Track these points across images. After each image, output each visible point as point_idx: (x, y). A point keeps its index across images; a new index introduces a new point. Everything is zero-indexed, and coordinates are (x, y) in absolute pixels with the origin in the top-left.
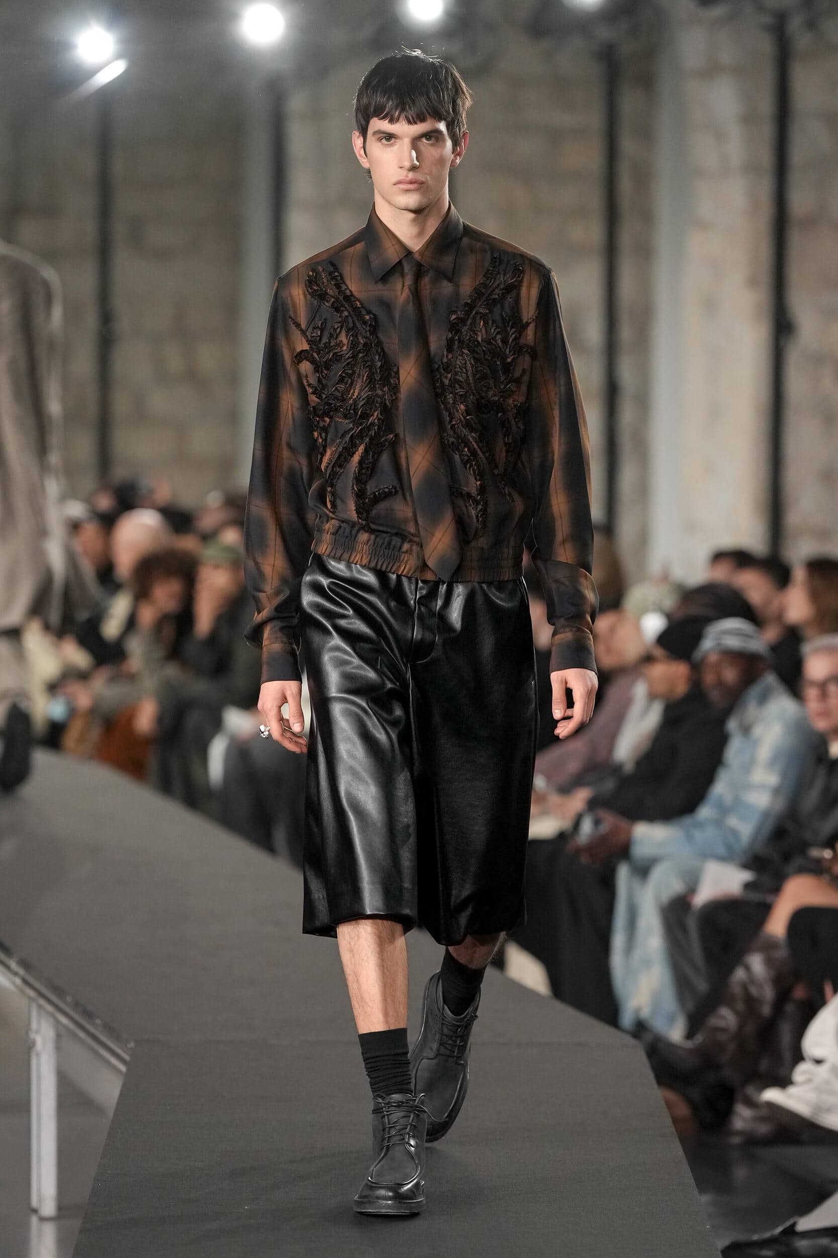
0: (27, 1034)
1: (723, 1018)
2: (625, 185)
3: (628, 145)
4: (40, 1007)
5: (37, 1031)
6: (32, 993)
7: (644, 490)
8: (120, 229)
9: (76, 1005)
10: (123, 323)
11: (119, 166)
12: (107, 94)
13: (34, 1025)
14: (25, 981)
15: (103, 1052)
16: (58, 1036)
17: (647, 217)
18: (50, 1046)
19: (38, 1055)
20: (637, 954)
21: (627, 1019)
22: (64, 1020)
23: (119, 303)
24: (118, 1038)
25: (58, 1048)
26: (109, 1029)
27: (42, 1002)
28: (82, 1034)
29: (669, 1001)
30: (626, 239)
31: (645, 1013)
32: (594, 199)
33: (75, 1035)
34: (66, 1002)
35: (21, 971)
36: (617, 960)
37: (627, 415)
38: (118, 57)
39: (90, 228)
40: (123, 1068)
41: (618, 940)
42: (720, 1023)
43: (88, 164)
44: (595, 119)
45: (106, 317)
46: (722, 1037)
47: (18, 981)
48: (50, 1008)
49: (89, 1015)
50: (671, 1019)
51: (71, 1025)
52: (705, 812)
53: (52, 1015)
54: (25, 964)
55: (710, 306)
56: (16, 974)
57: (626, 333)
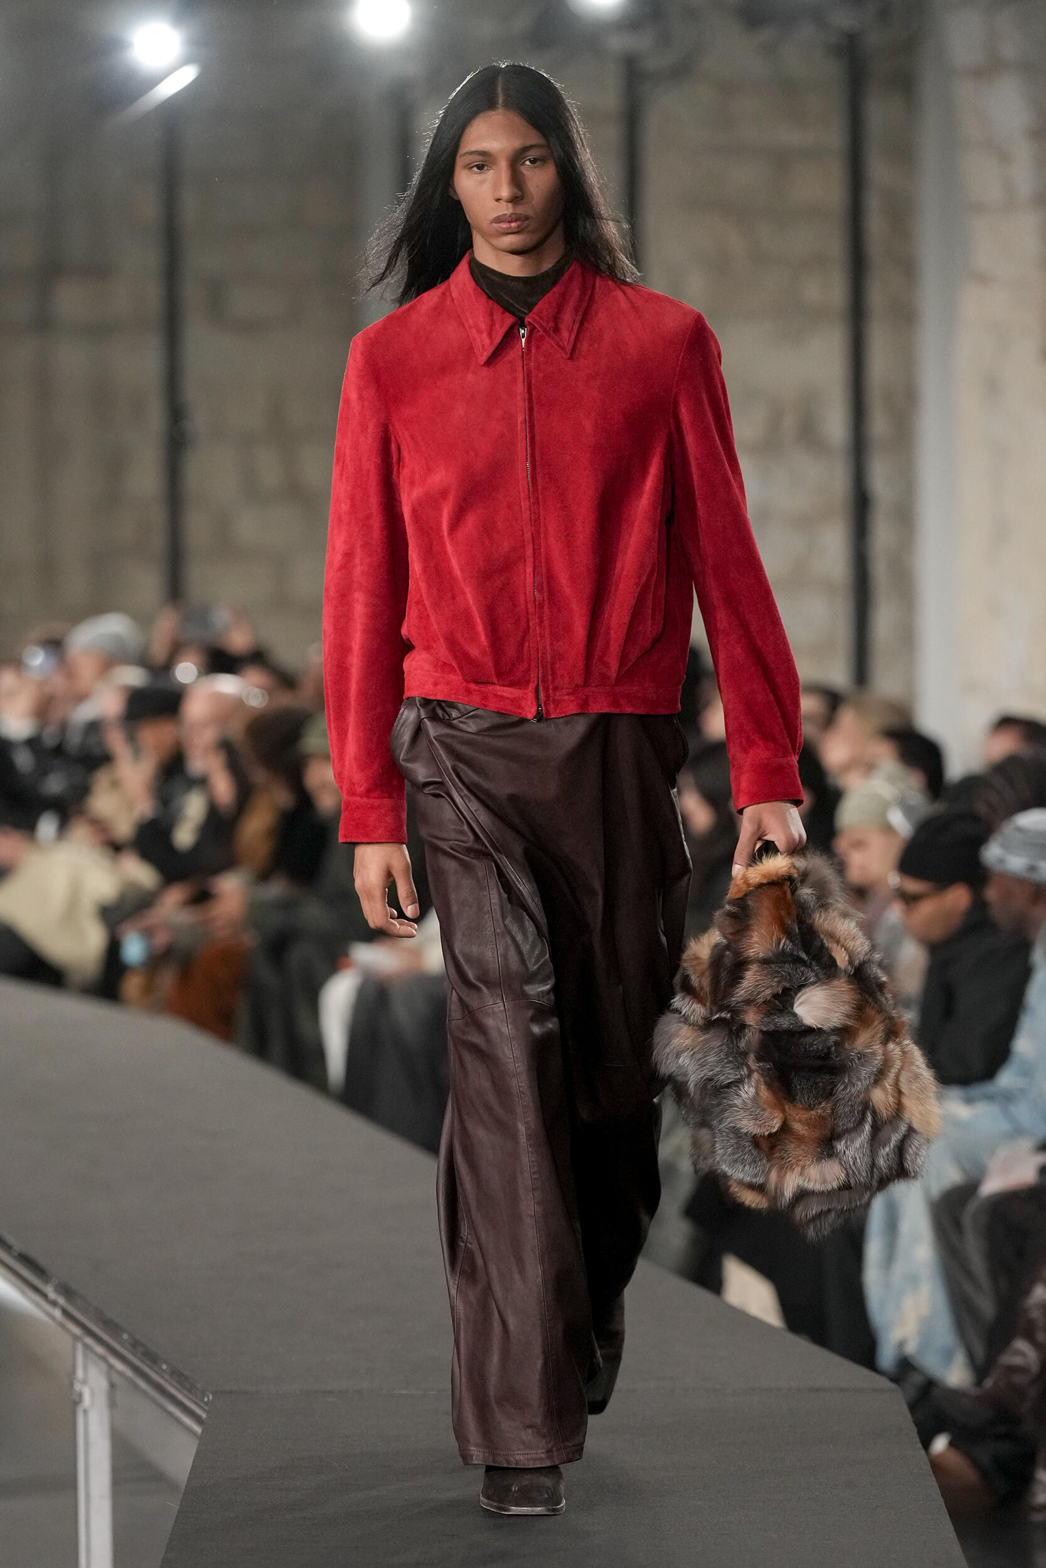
0: (72, 1385)
1: (1022, 1354)
2: (876, 225)
3: (878, 171)
4: (87, 1347)
5: (85, 1382)
6: (77, 1331)
7: (908, 638)
8: (192, 294)
9: (135, 1345)
10: (199, 421)
11: (191, 208)
12: (172, 109)
13: (80, 1373)
14: (65, 1312)
15: (172, 1409)
16: (112, 1386)
17: (908, 268)
18: (102, 1401)
19: (85, 1412)
20: (899, 1269)
21: (887, 1357)
22: (119, 1365)
23: (192, 393)
24: (191, 1390)
25: (112, 1404)
26: (178, 1376)
27: (89, 1341)
28: (143, 1384)
29: (944, 1332)
30: (877, 296)
31: (911, 1348)
32: (836, 246)
33: (135, 1386)
34: (121, 1343)
35: (61, 1301)
36: (872, 1276)
37: (882, 535)
38: (186, 61)
39: (153, 294)
40: (198, 1429)
41: (874, 1249)
42: (1017, 1361)
43: (149, 207)
44: (835, 138)
45: (176, 413)
46: (1019, 1379)
47: (57, 1313)
48: (100, 1349)
49: (152, 1358)
50: (948, 1356)
51: (129, 1373)
52: (1006, 1078)
53: (103, 1358)
54: (66, 1291)
55: (992, 387)
56: (54, 1304)
57: (879, 425)
